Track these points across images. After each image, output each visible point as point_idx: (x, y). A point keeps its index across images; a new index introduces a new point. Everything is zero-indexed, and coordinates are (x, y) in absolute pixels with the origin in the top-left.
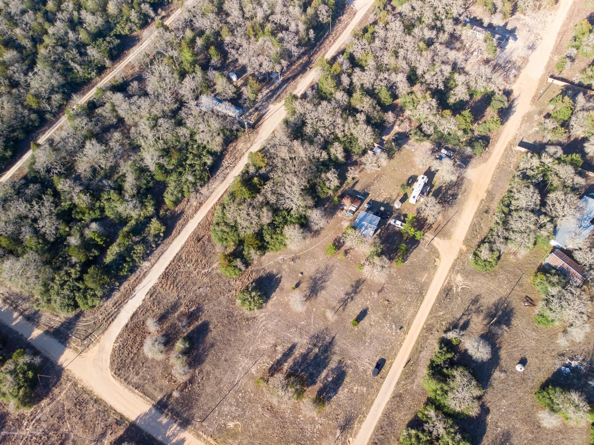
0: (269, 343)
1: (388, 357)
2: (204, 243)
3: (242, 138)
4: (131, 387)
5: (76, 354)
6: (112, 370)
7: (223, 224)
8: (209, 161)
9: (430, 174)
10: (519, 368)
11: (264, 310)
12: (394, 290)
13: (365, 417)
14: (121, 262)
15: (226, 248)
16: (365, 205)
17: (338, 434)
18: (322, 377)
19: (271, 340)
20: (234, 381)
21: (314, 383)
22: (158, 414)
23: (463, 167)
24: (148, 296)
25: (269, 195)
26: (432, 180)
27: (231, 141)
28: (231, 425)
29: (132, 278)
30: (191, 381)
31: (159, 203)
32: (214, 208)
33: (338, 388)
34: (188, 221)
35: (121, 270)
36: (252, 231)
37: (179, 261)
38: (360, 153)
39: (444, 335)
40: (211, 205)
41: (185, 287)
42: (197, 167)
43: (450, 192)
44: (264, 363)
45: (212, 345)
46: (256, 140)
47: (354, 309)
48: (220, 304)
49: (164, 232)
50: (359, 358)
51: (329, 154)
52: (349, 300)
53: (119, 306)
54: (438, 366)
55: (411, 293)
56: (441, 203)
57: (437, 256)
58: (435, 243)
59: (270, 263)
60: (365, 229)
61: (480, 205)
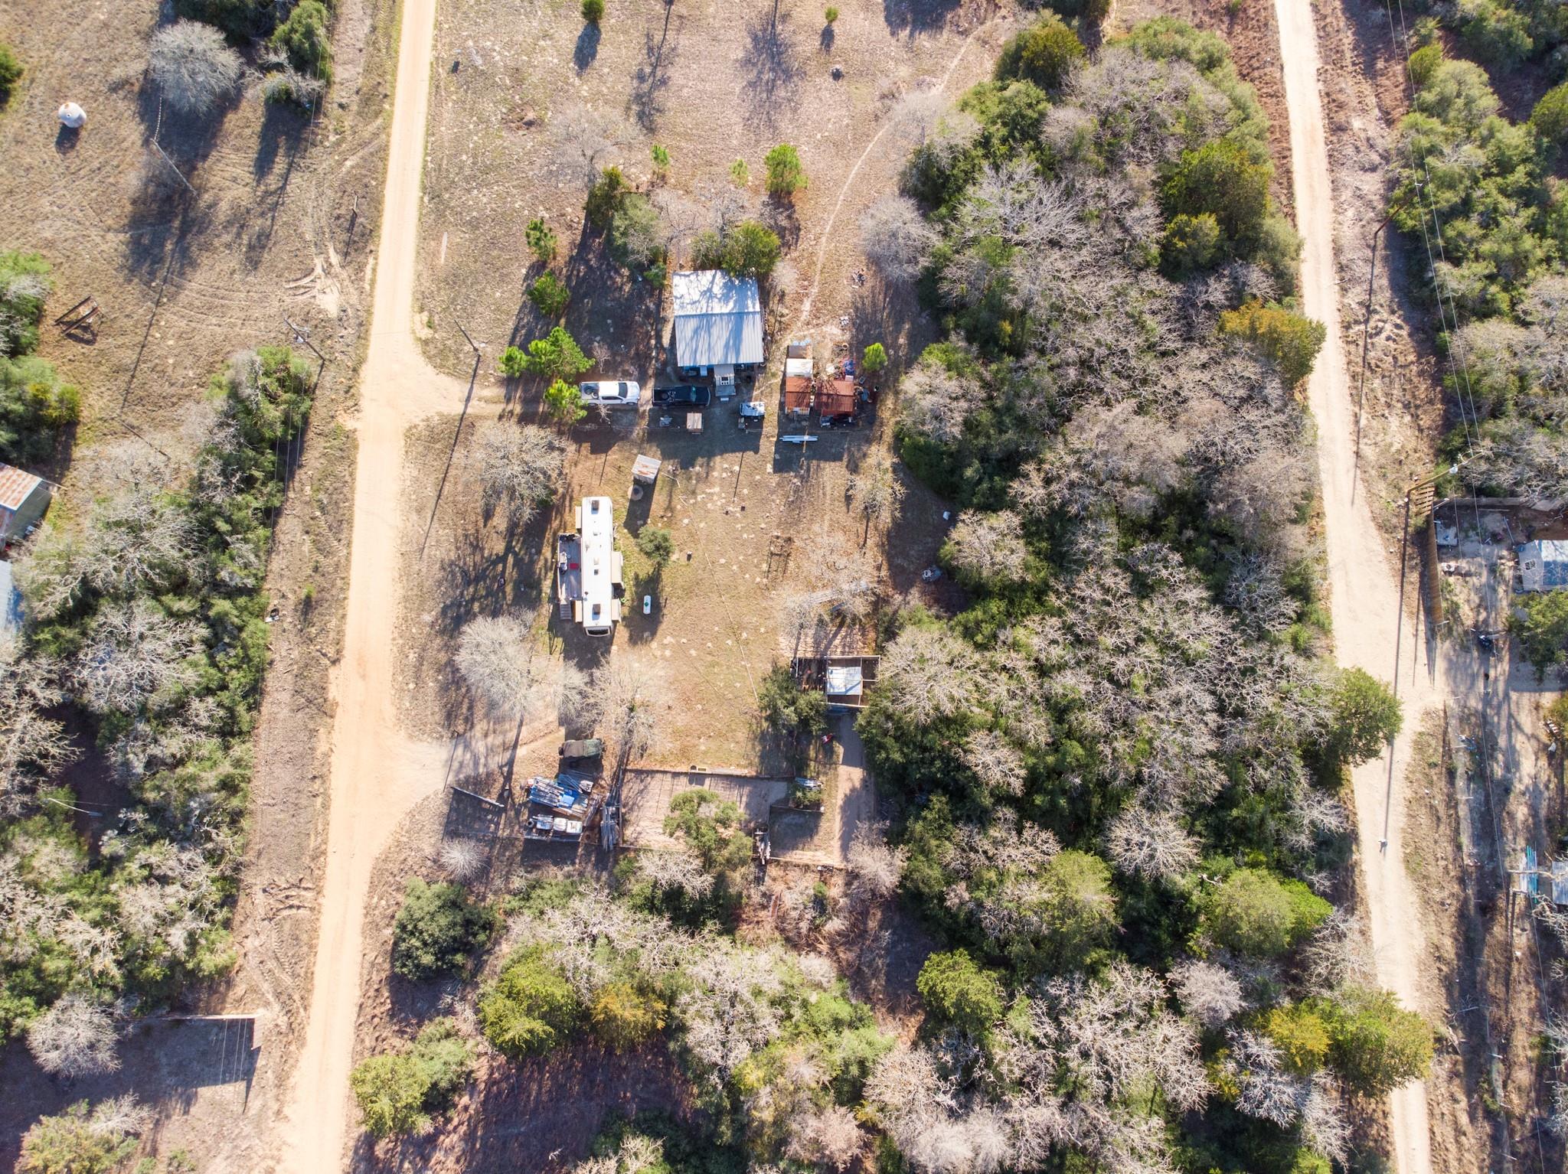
2: (1208, 13)
3: (1420, 465)
8: (1453, 278)
10: (73, 110)
12: (524, 165)
16: (764, 405)
23: (467, 781)
26: (562, 642)
34: (1326, 57)
39: (316, 86)
47: (618, 54)
52: (648, 70)
55: (467, 180)
56: (495, 563)
57: (431, 346)
58: (456, 389)
59: (956, 61)
60: (710, 290)
61: (340, 632)
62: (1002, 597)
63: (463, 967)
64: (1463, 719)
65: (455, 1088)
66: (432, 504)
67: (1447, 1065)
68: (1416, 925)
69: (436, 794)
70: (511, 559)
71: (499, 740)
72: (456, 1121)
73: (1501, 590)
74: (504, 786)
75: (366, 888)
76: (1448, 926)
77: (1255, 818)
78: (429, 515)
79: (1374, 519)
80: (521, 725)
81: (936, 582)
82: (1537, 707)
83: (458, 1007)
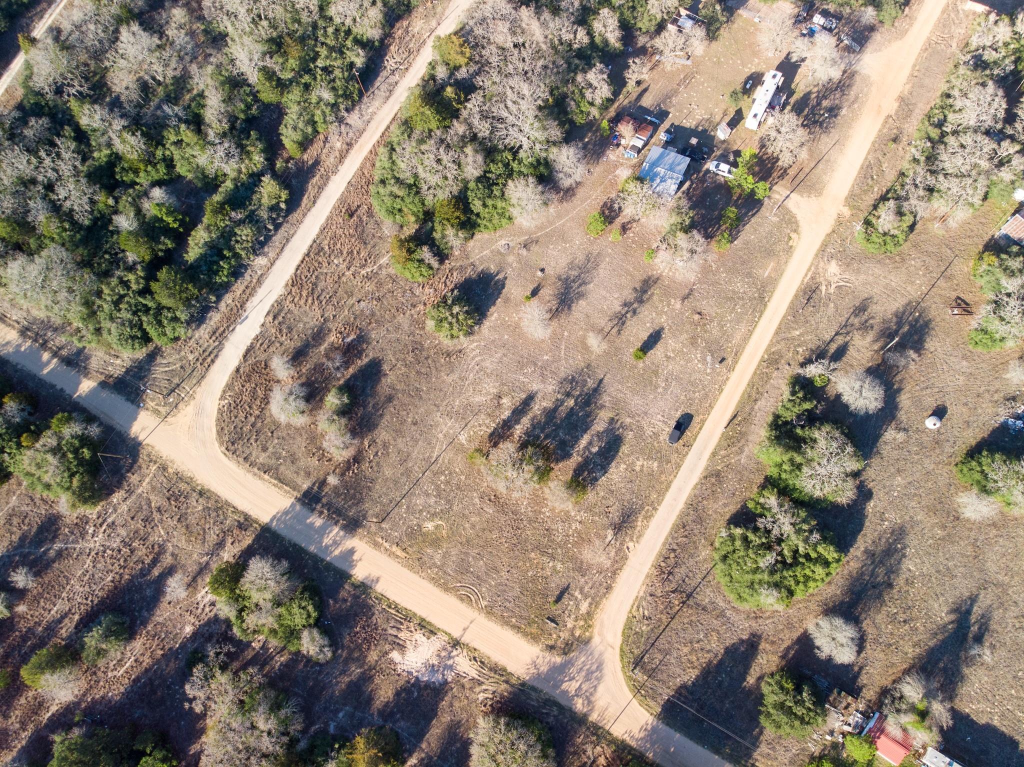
0: (488, 393)
1: (697, 411)
2: (361, 220)
3: (421, 9)
4: (256, 470)
5: (158, 420)
6: (221, 443)
7: (393, 181)
8: (359, 58)
9: (789, 68)
10: (931, 423)
11: (476, 337)
12: (712, 293)
13: (655, 509)
14: (215, 258)
15: (402, 227)
16: (662, 136)
17: (610, 538)
18: (582, 447)
19: (491, 387)
20: (430, 457)
21: (567, 456)
22: (305, 511)
23: (854, 51)
24: (270, 318)
25: (476, 121)
26: (792, 81)
27: (399, 18)
28: (429, 526)
29: (239, 287)
30: (357, 459)
31: (273, 147)
32: (374, 152)
33: (609, 464)
34: (328, 179)
35: (216, 273)
36: (447, 193)
37: (318, 254)
38: (653, 29)
39: (801, 371)
40: (369, 147)
41: (335, 301)
42: (337, 73)
43: (825, 103)
44: (480, 425)
45: (390, 399)
46: (447, 12)
47: (638, 331)
48: (397, 329)
49: (286, 202)
50: (646, 413)
51: (590, 34)
52: (628, 315)
53: (220, 335)
54: (786, 423)
55: (743, 299)
56: (806, 125)
57: (794, 228)
58: (791, 204)
59: (485, 253)
60: (661, 181)
61: (884, 126)
66: (822, 161)
69: (869, 52)
75: (909, 34)
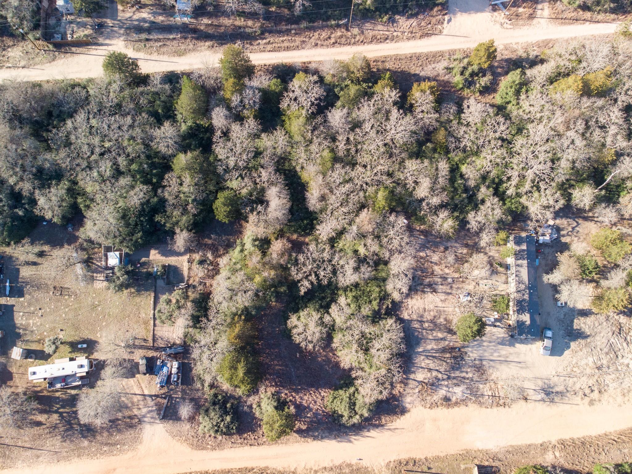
3: (28, 46)
23: (158, 414)
46: (39, 66)
62: (76, 198)
63: (232, 404)
64: (128, 34)
65: (278, 400)
66: (35, 451)
67: (248, 46)
68: (202, 53)
69: (165, 427)
70: (61, 410)
71: (141, 403)
72: (291, 398)
73: (78, 20)
74: (162, 397)
75: (205, 452)
76: (202, 44)
77: (162, 104)
78: (40, 452)
79: (50, 62)
80: (135, 394)
81: (74, 225)
82: (123, 11)
83: (249, 403)
